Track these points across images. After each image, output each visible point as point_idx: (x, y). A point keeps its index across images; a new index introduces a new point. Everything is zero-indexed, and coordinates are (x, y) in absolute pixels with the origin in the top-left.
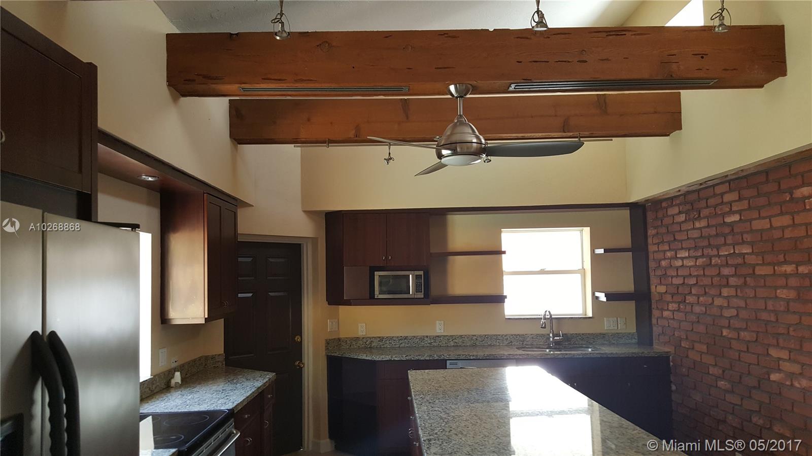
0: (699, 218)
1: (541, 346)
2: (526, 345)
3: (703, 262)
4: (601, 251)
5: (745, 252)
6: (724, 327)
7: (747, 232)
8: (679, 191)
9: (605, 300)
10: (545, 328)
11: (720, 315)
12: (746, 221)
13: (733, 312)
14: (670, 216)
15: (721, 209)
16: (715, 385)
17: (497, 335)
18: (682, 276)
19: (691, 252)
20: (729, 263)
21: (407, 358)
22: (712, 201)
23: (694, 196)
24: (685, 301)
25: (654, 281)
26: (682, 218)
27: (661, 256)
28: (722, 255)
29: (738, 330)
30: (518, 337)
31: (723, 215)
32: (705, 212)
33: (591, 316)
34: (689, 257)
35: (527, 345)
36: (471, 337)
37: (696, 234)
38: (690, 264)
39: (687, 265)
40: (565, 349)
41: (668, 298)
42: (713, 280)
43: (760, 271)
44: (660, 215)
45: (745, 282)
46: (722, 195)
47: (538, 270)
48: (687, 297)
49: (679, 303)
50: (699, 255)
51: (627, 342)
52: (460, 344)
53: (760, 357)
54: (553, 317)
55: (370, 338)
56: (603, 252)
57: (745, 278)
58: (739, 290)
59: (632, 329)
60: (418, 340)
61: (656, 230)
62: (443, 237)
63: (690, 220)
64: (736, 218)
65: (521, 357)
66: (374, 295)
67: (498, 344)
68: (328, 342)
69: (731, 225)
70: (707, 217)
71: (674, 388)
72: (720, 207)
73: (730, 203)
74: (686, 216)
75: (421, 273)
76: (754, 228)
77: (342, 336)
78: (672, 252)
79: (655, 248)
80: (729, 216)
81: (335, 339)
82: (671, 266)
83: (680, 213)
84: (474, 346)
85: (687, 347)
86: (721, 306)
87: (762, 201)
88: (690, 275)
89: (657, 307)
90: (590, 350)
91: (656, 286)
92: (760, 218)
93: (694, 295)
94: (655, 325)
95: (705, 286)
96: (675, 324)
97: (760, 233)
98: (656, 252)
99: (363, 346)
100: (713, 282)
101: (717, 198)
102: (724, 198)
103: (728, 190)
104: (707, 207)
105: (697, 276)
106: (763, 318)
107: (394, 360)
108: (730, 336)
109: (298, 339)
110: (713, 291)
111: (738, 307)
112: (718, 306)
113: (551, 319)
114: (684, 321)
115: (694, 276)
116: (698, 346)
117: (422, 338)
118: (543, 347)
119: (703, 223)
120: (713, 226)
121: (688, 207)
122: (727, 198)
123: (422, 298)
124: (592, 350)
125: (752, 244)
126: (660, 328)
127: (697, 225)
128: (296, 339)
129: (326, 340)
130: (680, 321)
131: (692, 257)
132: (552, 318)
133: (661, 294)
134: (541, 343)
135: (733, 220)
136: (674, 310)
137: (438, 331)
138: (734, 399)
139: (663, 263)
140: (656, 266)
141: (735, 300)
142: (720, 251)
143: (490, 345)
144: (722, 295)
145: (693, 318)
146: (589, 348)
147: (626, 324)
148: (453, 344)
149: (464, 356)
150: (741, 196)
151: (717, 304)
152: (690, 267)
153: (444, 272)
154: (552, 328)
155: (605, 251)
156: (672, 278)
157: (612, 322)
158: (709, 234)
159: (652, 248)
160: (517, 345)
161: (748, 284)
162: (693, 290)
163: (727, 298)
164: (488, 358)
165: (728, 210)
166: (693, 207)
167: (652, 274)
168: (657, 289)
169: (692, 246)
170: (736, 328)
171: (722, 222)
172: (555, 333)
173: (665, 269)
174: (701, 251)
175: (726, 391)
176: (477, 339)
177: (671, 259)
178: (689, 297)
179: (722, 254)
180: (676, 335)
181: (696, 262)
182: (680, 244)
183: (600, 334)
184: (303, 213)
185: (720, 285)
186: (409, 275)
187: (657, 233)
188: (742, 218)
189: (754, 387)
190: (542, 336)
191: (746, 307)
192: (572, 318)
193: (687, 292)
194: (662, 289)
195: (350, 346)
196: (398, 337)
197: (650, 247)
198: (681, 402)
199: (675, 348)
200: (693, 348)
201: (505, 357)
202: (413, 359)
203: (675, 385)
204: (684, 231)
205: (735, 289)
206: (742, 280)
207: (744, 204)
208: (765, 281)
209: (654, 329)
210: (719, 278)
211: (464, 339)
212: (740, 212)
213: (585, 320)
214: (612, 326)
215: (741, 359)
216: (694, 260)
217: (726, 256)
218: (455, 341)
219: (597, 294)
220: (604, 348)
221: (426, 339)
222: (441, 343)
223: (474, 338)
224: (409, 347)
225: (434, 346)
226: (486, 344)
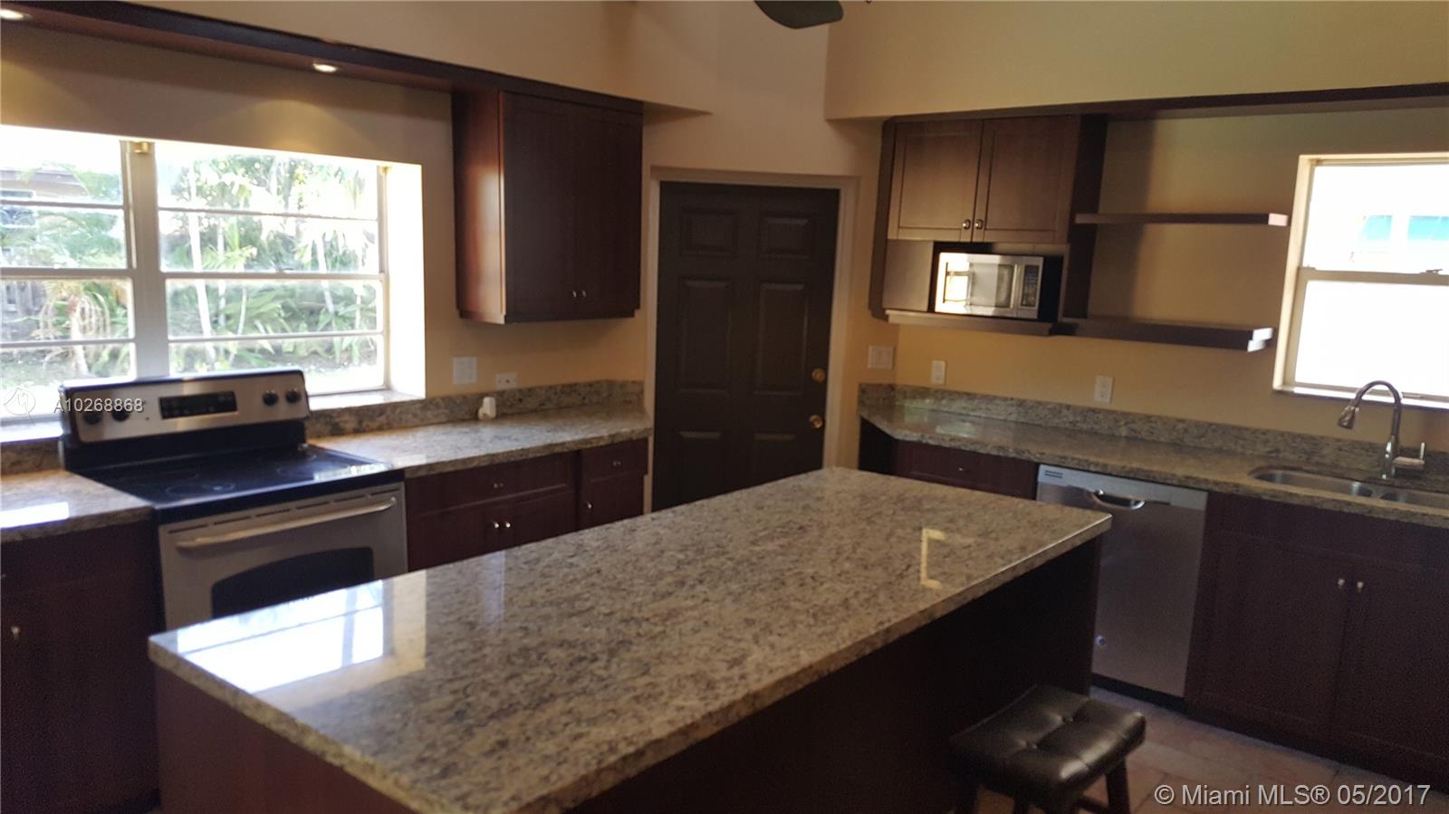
2: (1317, 464)
21: (952, 443)
30: (1298, 440)
36: (1173, 424)
52: (1144, 434)
60: (1047, 412)
62: (1140, 179)
68: (865, 390)
75: (1038, 261)
109: (817, 375)
117: (1057, 410)
118: (1356, 476)
123: (1034, 320)
129: (860, 385)
137: (1097, 398)
143: (1219, 451)
149: (1076, 462)
176: (1186, 431)
202: (963, 447)
211: (1153, 425)
218: (1132, 426)
221: (1065, 412)
222: (1097, 427)
223: (1180, 426)
224: (1027, 424)
225: (1081, 431)
226: (1209, 446)
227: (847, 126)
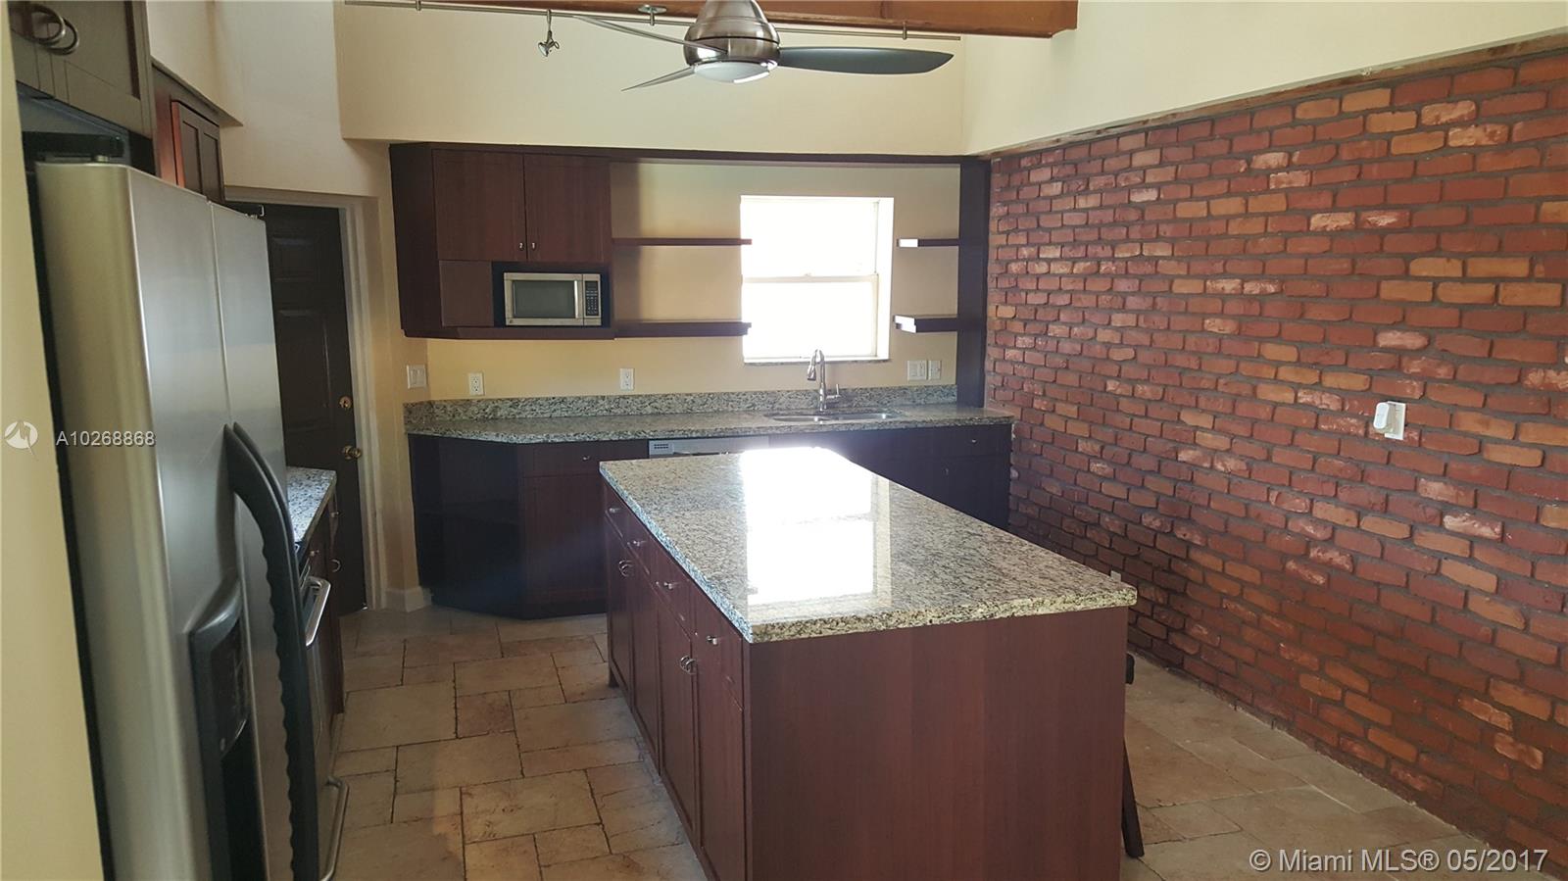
0: (1086, 192)
1: (805, 412)
2: (779, 409)
3: (1084, 269)
4: (914, 243)
5: (1160, 254)
6: (1110, 377)
7: (1168, 222)
8: (1058, 141)
9: (914, 331)
10: (814, 379)
11: (1105, 357)
12: (1167, 202)
13: (1129, 353)
14: (1034, 184)
15: (1127, 179)
16: (1086, 469)
17: (728, 394)
18: (1045, 291)
19: (1066, 249)
20: (1131, 271)
21: (577, 438)
22: (1112, 164)
23: (1082, 152)
24: (1046, 333)
25: (994, 297)
26: (1056, 188)
27: (1010, 253)
28: (1118, 258)
29: (1133, 382)
30: (765, 396)
31: (1129, 189)
32: (1097, 182)
33: (886, 357)
34: (1061, 258)
35: (781, 410)
36: (682, 398)
37: (1077, 219)
38: (1061, 271)
39: (1057, 272)
40: (846, 415)
41: (1018, 327)
42: (1099, 299)
43: (1181, 287)
44: (1016, 180)
45: (1154, 304)
46: (1131, 153)
47: (802, 274)
48: (1050, 326)
49: (1036, 336)
50: (1080, 255)
51: (941, 400)
52: (664, 410)
53: (1164, 426)
54: (826, 359)
55: (493, 401)
56: (916, 245)
57: (1154, 298)
58: (1141, 318)
59: (950, 378)
60: (586, 404)
61: (1006, 208)
63: (1069, 193)
64: (1151, 195)
65: (779, 432)
66: (505, 318)
67: (731, 409)
68: (410, 410)
69: (1141, 207)
70: (1100, 191)
71: (1014, 474)
72: (1126, 174)
73: (1144, 169)
74: (1063, 188)
75: (596, 277)
76: (1179, 215)
77: (435, 397)
78: (1032, 249)
79: (1002, 240)
80: (1139, 192)
81: (421, 403)
82: (1027, 272)
83: (1052, 179)
84: (689, 413)
85: (1043, 408)
86: (1108, 343)
87: (1200, 169)
88: (1060, 289)
89: (996, 343)
90: (884, 416)
91: (997, 307)
92: (1191, 198)
93: (1064, 323)
94: (989, 372)
95: (1084, 309)
96: (1025, 371)
97: (1188, 225)
98: (1002, 246)
99: (479, 416)
100: (1100, 303)
101: (1121, 157)
102: (1134, 158)
103: (1143, 145)
104: (1103, 172)
105: (1071, 292)
106: (1177, 364)
107: (553, 443)
108: (1119, 391)
109: (344, 403)
110: (1097, 318)
111: (1137, 346)
112: (1104, 343)
113: (823, 363)
114: (1041, 366)
115: (1067, 292)
116: (1061, 408)
117: (594, 401)
118: (809, 412)
119: (1092, 201)
120: (1109, 207)
121: (1069, 170)
122: (1140, 160)
123: (598, 326)
124: (888, 417)
125: (1173, 242)
126: (999, 378)
127: (1082, 203)
128: (342, 403)
129: (406, 406)
130: (1034, 367)
131: (1067, 260)
132: (825, 363)
133: (1005, 321)
134: (803, 406)
135: (1145, 199)
136: (1026, 348)
137: (623, 386)
138: (1117, 491)
139: (1014, 267)
140: (999, 272)
141: (1133, 333)
142: (1116, 252)
143: (717, 412)
144: (1113, 324)
145: (1059, 361)
146: (882, 412)
147: (940, 370)
148: (650, 412)
149: (681, 433)
150: (1164, 158)
151: (1102, 340)
152: (1061, 276)
153: (633, 276)
154: (823, 379)
155: (921, 243)
156: (1027, 294)
157: (919, 367)
158: (1101, 221)
159: (995, 240)
160: (765, 411)
161: (1158, 308)
162: (1062, 315)
163: (1121, 330)
164: (722, 434)
165: (1139, 180)
166: (1076, 171)
167: (991, 284)
168: (998, 311)
169: (1067, 240)
170: (1130, 379)
171: (1126, 201)
172: (828, 387)
173: (1017, 277)
174: (1083, 248)
175: (1104, 478)
176: (694, 402)
177: (1028, 260)
178: (1055, 327)
179: (1120, 256)
180: (1026, 389)
181: (1073, 267)
182: (1048, 235)
183: (900, 388)
184: (344, 144)
185: (1111, 308)
186: (573, 282)
187: (1008, 213)
188: (1162, 196)
189: (1151, 472)
190: (806, 393)
191: (1151, 345)
192: (856, 361)
193: (1050, 318)
194: (1007, 312)
195: (454, 416)
196: (547, 399)
197: (991, 237)
198: (1024, 497)
199: (1022, 410)
200: (1054, 411)
201: (751, 433)
202: (588, 439)
203: (1017, 470)
204: (1057, 212)
205: (1135, 316)
206: (1150, 301)
207: (1168, 173)
208: (1187, 304)
209: (988, 378)
210: (1110, 297)
211: (670, 401)
212: (1159, 186)
213: (877, 365)
214: (919, 374)
215: (1133, 428)
216: (1070, 263)
217: (1126, 260)
218: (654, 404)
219: (899, 319)
220: (907, 413)
221: (601, 402)
222: (628, 410)
223: (689, 399)
224: (570, 417)
225: (615, 415)
226: (711, 410)
227: (361, 146)
